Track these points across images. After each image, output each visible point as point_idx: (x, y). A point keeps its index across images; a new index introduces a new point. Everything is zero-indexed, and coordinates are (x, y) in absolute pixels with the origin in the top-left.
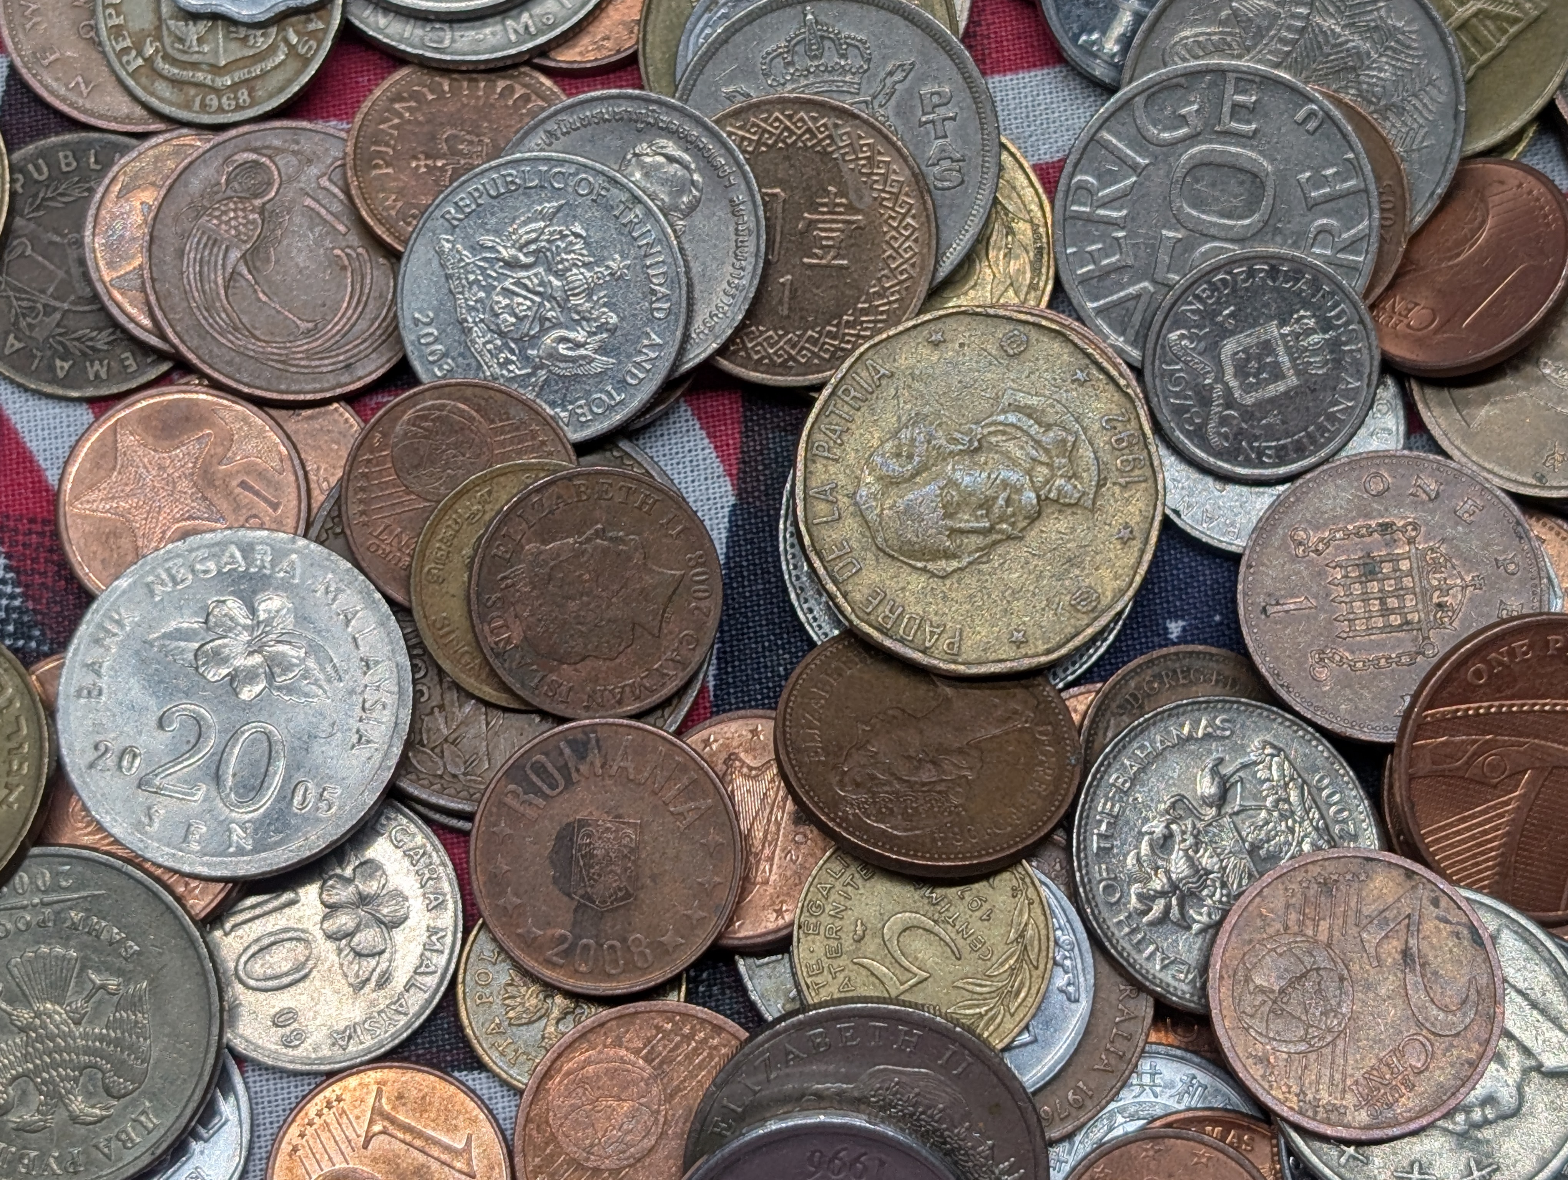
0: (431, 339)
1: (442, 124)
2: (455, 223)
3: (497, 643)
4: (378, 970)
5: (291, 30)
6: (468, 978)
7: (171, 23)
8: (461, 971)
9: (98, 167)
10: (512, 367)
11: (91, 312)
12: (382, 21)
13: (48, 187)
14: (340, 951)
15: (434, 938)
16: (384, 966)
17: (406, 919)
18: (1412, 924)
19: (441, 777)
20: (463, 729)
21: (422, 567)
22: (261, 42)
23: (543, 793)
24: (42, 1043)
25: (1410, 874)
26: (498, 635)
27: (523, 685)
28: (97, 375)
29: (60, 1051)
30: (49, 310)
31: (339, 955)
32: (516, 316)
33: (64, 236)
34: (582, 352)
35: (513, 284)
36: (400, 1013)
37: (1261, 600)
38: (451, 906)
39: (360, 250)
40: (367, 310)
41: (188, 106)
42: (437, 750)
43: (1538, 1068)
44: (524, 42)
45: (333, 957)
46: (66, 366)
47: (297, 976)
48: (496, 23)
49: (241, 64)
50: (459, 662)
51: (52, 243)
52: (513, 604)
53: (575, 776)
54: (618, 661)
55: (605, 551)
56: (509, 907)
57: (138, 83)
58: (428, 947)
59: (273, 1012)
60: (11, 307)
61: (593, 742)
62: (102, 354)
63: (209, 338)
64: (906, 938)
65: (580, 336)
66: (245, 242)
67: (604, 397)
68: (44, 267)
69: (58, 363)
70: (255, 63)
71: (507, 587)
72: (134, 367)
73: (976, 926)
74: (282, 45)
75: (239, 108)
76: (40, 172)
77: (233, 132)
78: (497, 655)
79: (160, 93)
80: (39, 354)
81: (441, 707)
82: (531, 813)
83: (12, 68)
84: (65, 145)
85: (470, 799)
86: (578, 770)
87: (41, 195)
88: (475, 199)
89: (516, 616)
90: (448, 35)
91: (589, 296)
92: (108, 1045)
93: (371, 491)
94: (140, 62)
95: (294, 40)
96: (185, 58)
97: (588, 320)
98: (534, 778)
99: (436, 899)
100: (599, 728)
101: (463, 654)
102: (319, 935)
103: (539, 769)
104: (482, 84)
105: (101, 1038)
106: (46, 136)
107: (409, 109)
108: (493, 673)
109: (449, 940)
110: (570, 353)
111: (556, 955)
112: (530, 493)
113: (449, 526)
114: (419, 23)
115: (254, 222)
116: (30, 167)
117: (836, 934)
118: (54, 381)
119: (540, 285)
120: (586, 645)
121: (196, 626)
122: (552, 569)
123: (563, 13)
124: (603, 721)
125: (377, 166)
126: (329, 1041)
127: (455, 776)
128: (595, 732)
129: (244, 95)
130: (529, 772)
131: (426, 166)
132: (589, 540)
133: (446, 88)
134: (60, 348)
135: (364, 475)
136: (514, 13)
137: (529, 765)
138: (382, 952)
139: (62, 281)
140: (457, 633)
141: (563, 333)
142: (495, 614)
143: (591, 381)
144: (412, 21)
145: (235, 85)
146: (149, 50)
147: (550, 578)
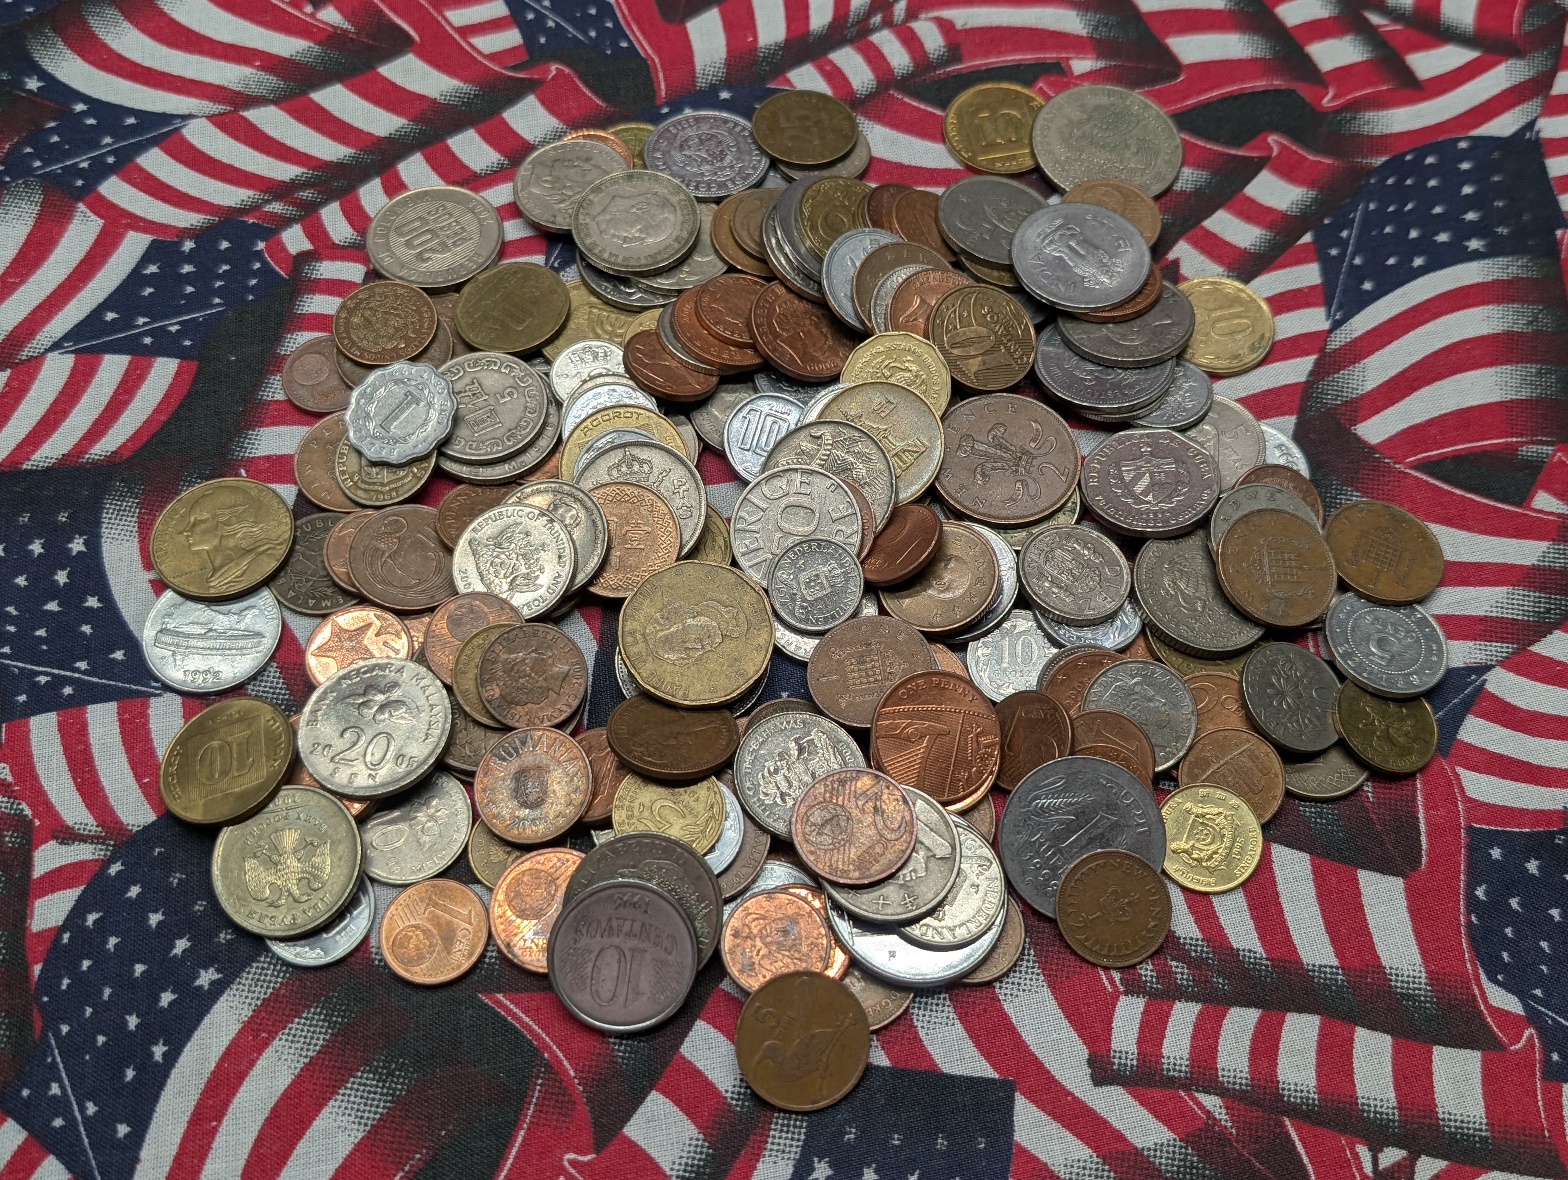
0: (466, 579)
1: (477, 504)
3: (488, 697)
5: (414, 467)
6: (473, 845)
7: (365, 467)
8: (470, 841)
9: (328, 525)
11: (323, 581)
12: (449, 464)
13: (311, 534)
18: (878, 797)
19: (461, 756)
20: (475, 737)
21: (456, 668)
22: (402, 472)
23: (507, 759)
25: (877, 776)
26: (489, 693)
27: (500, 715)
28: (325, 605)
30: (307, 581)
33: (315, 550)
36: (442, 859)
37: (817, 675)
41: (370, 500)
43: (934, 856)
44: (513, 472)
46: (312, 602)
48: (497, 465)
49: (393, 482)
50: (471, 706)
51: (310, 554)
52: (495, 680)
54: (541, 705)
55: (536, 659)
57: (350, 492)
58: (456, 830)
59: (387, 859)
60: (292, 580)
62: (328, 597)
63: (374, 588)
64: (662, 810)
66: (390, 549)
68: (307, 565)
69: (309, 601)
70: (399, 481)
71: (494, 673)
72: (340, 601)
73: (692, 804)
74: (411, 473)
75: (391, 499)
76: (308, 529)
77: (388, 508)
78: (489, 702)
79: (359, 495)
80: (302, 597)
81: (465, 729)
82: (501, 768)
83: (300, 490)
84: (318, 518)
86: (522, 749)
87: (308, 537)
89: (497, 685)
93: (437, 638)
94: (351, 483)
95: (415, 470)
96: (370, 481)
98: (503, 754)
99: (460, 810)
100: (531, 731)
101: (474, 704)
102: (409, 827)
103: (505, 750)
104: (488, 489)
106: (311, 515)
107: (464, 499)
108: (488, 711)
112: (504, 634)
113: (469, 650)
114: (469, 465)
115: (395, 542)
116: (304, 527)
117: (630, 809)
118: (307, 608)
120: (527, 698)
122: (513, 665)
125: (448, 519)
126: (411, 871)
127: (469, 756)
129: (393, 494)
130: (501, 751)
131: (469, 519)
132: (529, 654)
133: (479, 492)
134: (311, 595)
135: (434, 632)
137: (501, 748)
139: (314, 569)
140: (472, 695)
142: (487, 684)
144: (466, 465)
145: (391, 490)
146: (356, 479)
147: (512, 669)
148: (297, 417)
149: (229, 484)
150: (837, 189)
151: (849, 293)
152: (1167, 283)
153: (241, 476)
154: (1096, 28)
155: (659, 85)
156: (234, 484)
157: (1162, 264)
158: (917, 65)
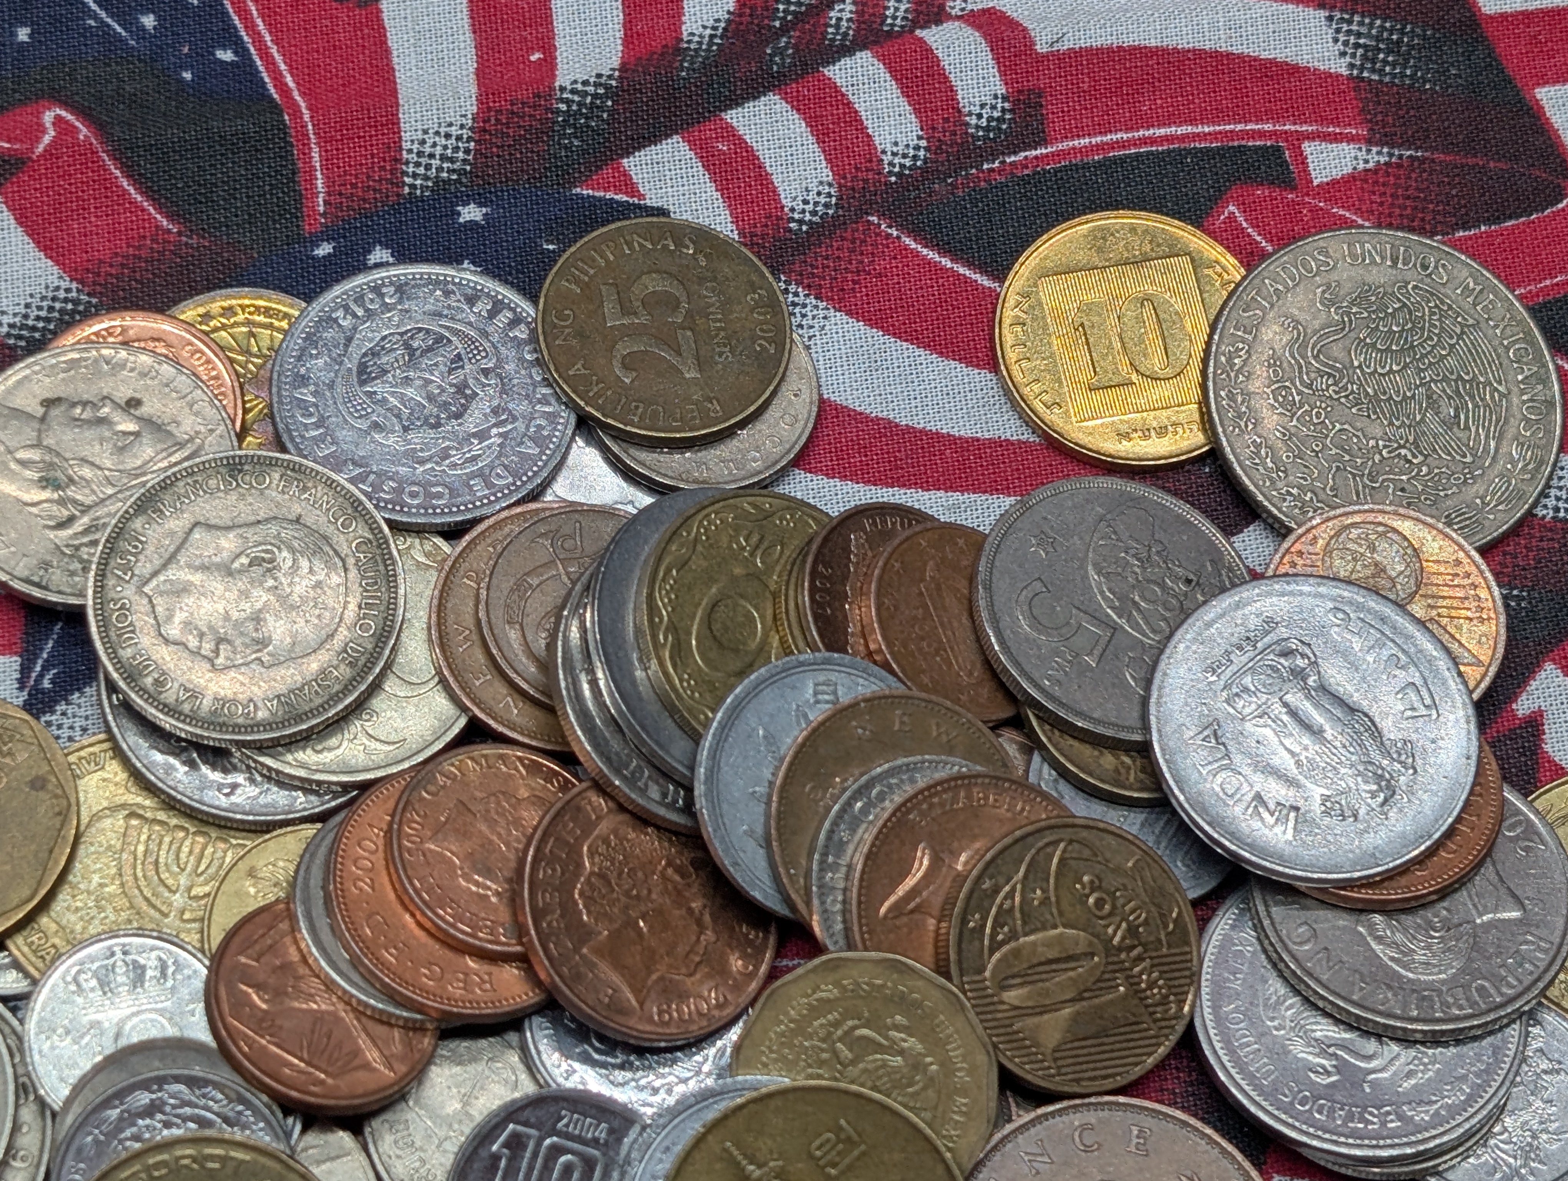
150: (737, 529)
151: (759, 830)
152: (1510, 795)
154: (1370, 56)
155: (312, 179)
157: (1502, 725)
158: (936, 147)
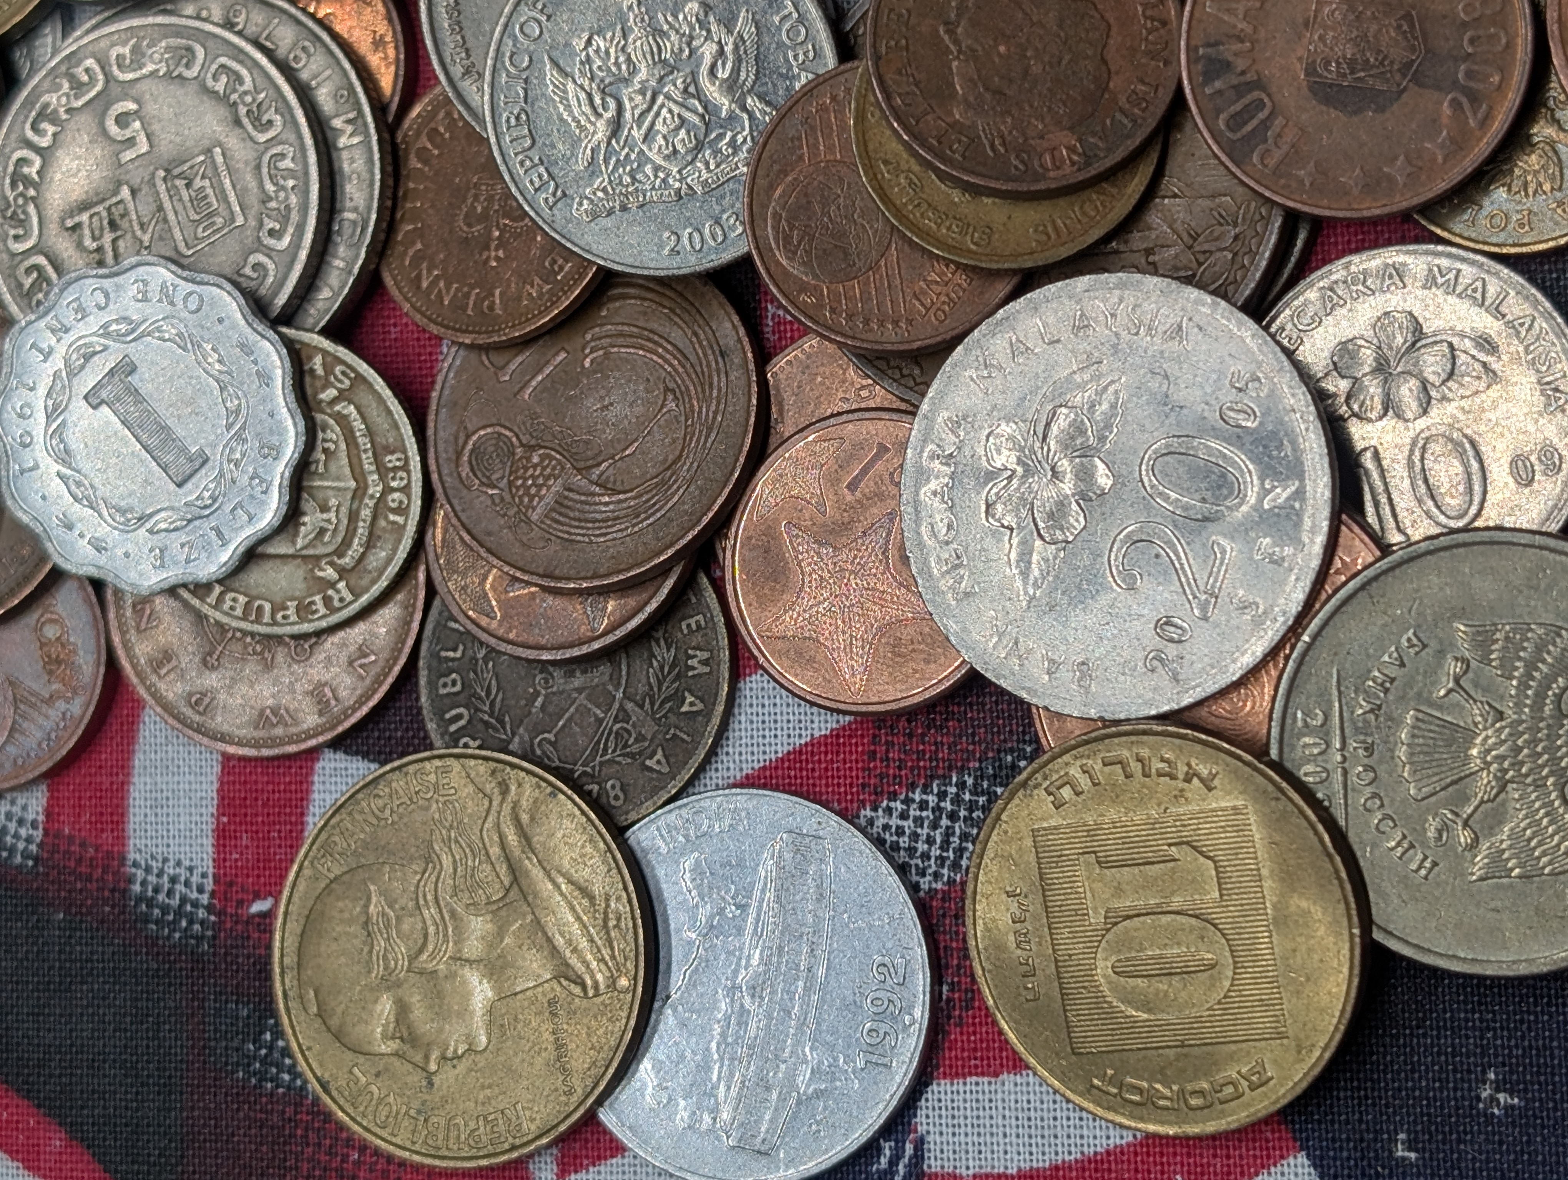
0: (696, 235)
1: (450, 232)
2: (559, 193)
3: (1073, 163)
4: (1474, 352)
5: (322, 396)
6: (1494, 240)
7: (300, 543)
8: (1486, 248)
9: (461, 647)
10: (740, 139)
11: (629, 666)
12: (325, 293)
13: (477, 710)
14: (1444, 398)
15: (1440, 280)
16: (1468, 344)
17: (1410, 313)
19: (1235, 255)
20: (1178, 226)
21: (970, 251)
22: (333, 434)
23: (1268, 118)
24: (1522, 763)
26: (1063, 161)
27: (1128, 137)
28: (705, 663)
29: (1535, 741)
30: (623, 716)
31: (1449, 400)
32: (677, 129)
33: (537, 694)
34: (729, 49)
35: (639, 127)
36: (1531, 327)
38: (1401, 258)
39: (588, 337)
40: (660, 329)
41: (400, 529)
42: (1201, 258)
44: (365, 125)
45: (1451, 408)
46: (690, 699)
47: (1471, 453)
48: (339, 158)
49: (355, 461)
50: (1092, 218)
51: (543, 707)
52: (1026, 140)
53: (1250, 77)
54: (1112, 21)
56: (1409, 170)
57: (367, 590)
58: (1451, 288)
59: (1512, 485)
60: (611, 761)
61: (1209, 50)
62: (681, 656)
63: (672, 514)
65: (708, 51)
66: (563, 468)
67: (787, 26)
68: (570, 719)
69: (685, 708)
70: (357, 445)
71: (1004, 144)
72: (700, 617)
74: (337, 408)
75: (406, 468)
76: (459, 717)
77: (435, 477)
78: (1088, 164)
79: (381, 563)
80: (672, 731)
81: (1162, 235)
82: (1290, 136)
84: (432, 686)
85: (1266, 221)
86: (1243, 73)
87: (486, 717)
88: (535, 166)
89: (1042, 137)
90: (349, 215)
91: (663, 34)
92: (1533, 678)
93: (871, 310)
94: (341, 585)
95: (332, 393)
96: (342, 528)
97: (691, 38)
98: (1249, 127)
99: (1391, 277)
100: (1193, 43)
101: (1084, 214)
102: (1422, 423)
103: (1237, 121)
104: (411, 185)
105: (1523, 685)
106: (420, 709)
107: (429, 271)
109: (1444, 262)
110: (729, 65)
111: (1475, 114)
112: (891, 107)
113: (922, 215)
114: (331, 249)
115: (542, 457)
116: (453, 728)
118: (707, 714)
119: (644, 95)
120: (1087, 57)
121: (1015, 541)
122: (987, 89)
123: (337, 78)
124: (1184, 35)
125: (491, 308)
126: (1559, 415)
127: (1236, 238)
128: (1196, 48)
129: (392, 460)
130: (1239, 135)
131: (497, 250)
132: (956, 42)
133: (411, 227)
134: (668, 706)
135: (850, 317)
136: (329, 134)
137: (1229, 134)
138: (1451, 345)
139: (589, 698)
140: (1055, 217)
141: (704, 69)
142: (1036, 163)
143: (766, 39)
144: (328, 258)
145: (382, 470)
146: (330, 573)
147: (998, 92)
148: (105, 755)
149: (291, 942)
153: (269, 915)
156: (294, 927)
